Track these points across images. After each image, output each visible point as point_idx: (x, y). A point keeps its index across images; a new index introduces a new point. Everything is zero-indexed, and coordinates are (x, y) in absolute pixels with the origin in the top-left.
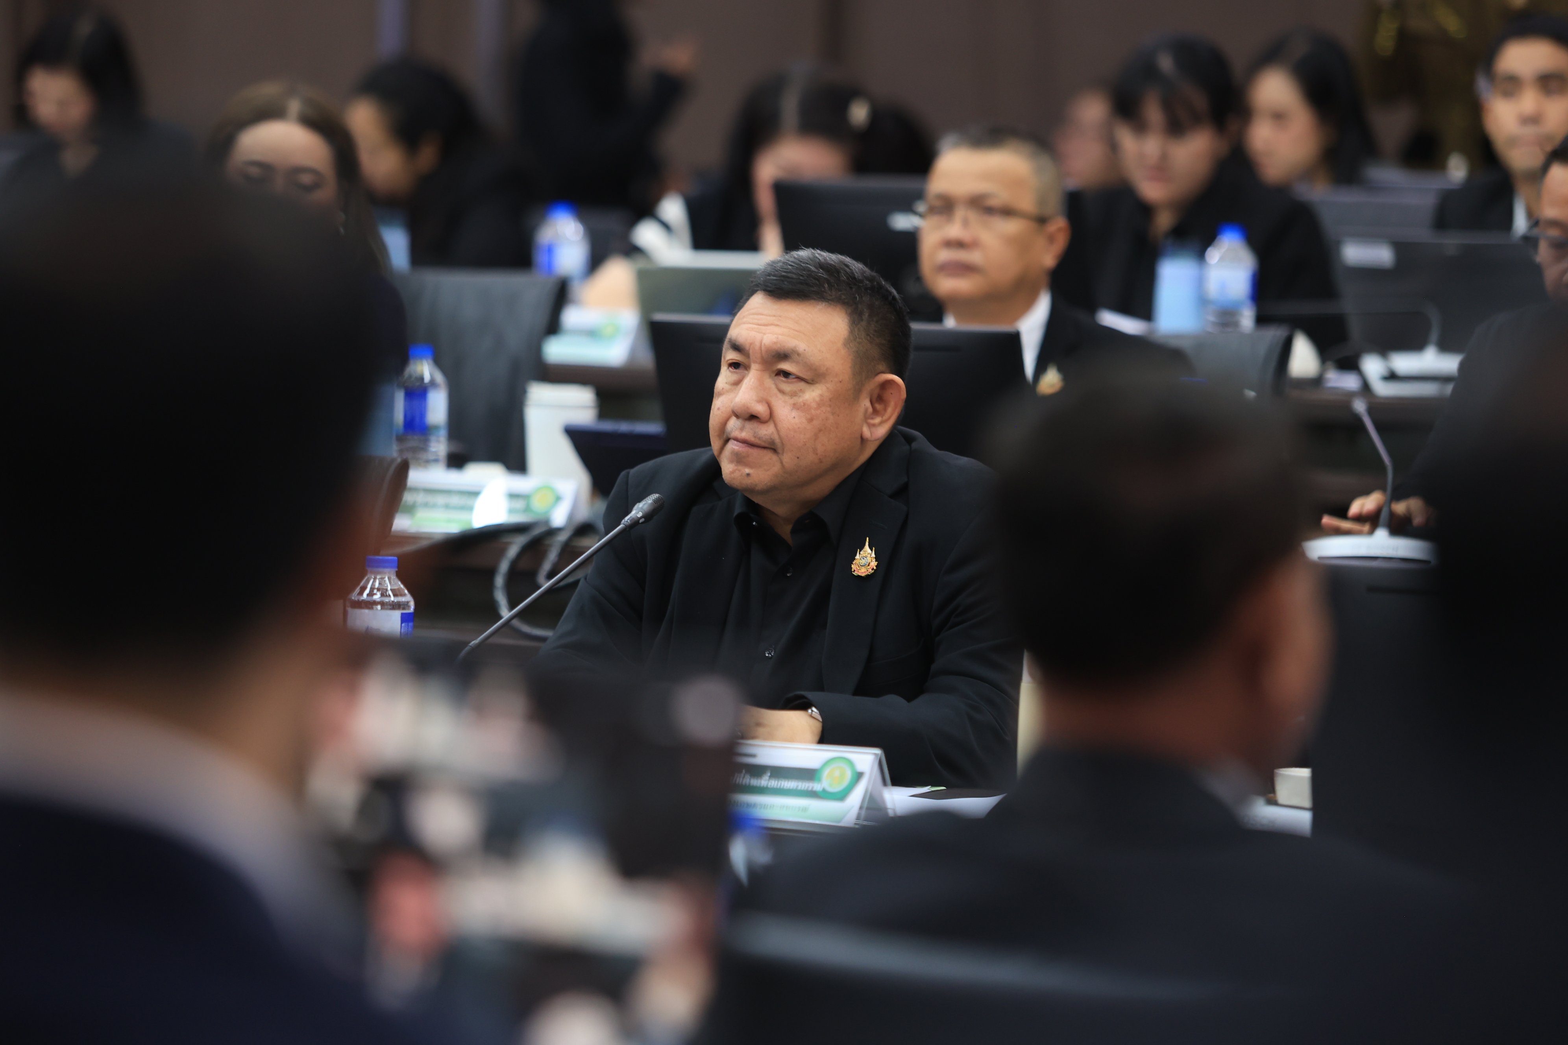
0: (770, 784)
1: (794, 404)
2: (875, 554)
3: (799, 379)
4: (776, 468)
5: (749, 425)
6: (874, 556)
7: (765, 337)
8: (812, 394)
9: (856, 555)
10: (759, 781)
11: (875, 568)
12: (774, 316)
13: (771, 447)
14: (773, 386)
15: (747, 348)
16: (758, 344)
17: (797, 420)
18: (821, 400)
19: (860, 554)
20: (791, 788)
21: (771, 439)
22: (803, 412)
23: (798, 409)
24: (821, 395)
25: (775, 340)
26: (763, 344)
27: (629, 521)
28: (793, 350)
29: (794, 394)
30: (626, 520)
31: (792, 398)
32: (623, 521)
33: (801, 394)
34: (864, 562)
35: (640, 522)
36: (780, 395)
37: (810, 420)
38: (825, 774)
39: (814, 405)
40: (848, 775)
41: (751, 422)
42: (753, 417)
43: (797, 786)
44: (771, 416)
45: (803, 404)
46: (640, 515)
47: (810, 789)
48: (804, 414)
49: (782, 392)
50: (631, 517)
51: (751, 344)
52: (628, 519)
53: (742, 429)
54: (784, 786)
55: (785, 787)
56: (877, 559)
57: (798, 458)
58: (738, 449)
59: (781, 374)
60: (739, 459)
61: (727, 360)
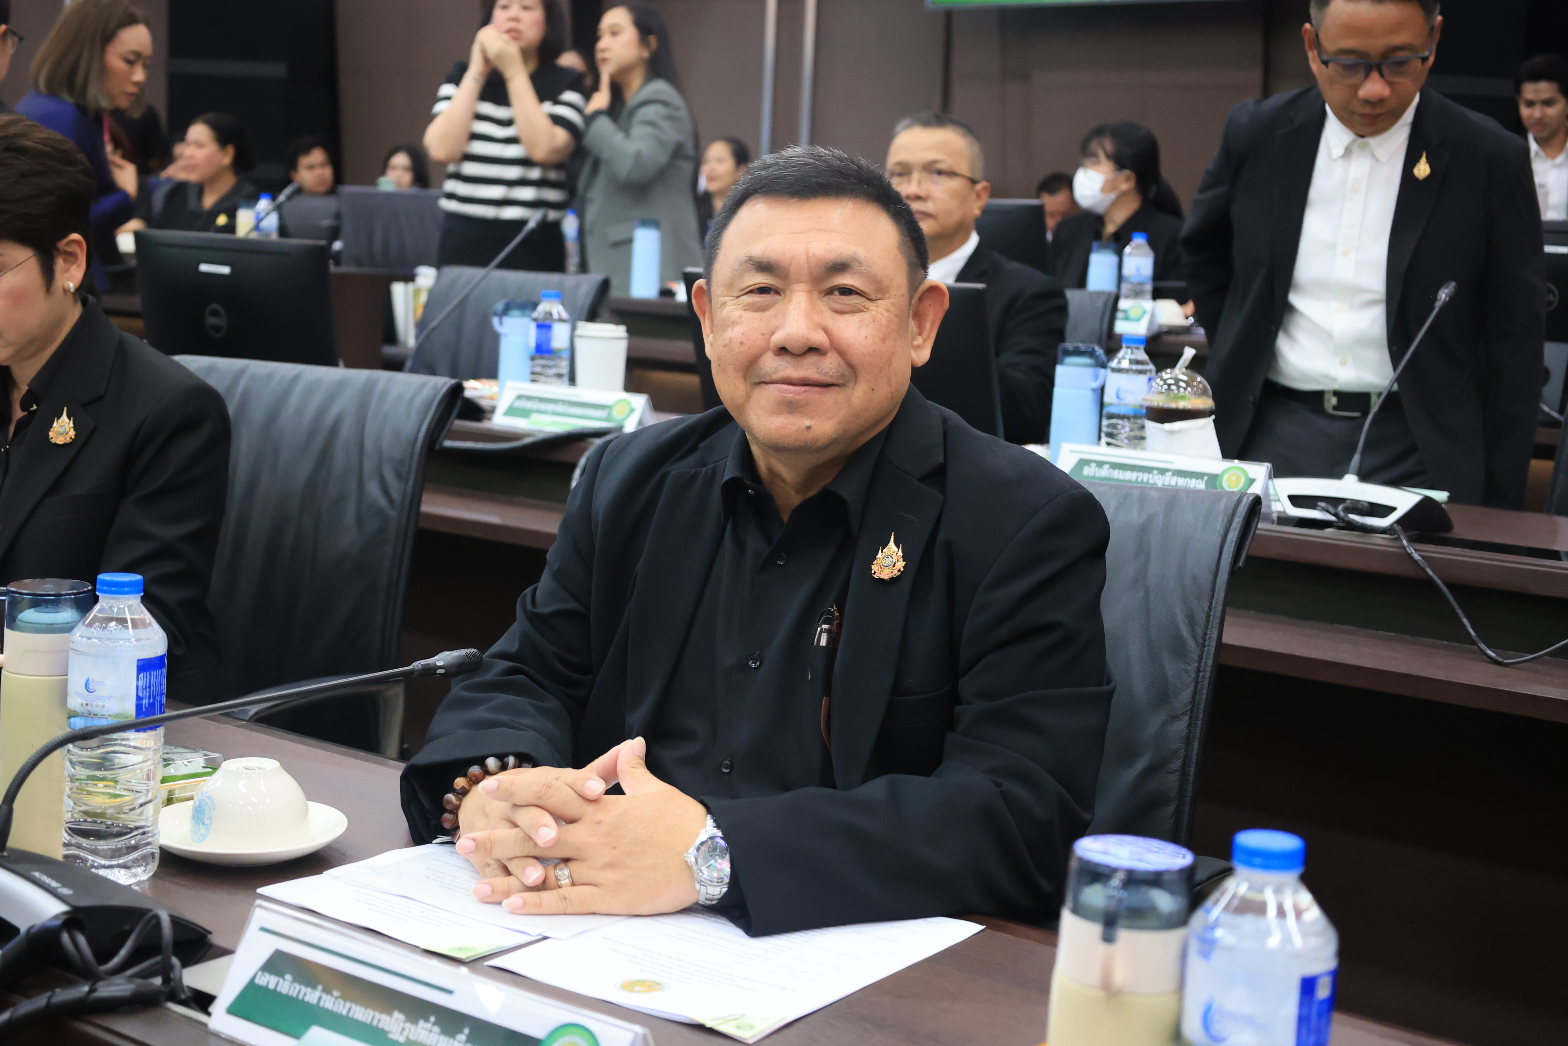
2: (903, 552)
3: (862, 295)
4: (842, 412)
6: (901, 554)
8: (878, 313)
9: (877, 554)
11: (902, 569)
15: (786, 264)
19: (882, 552)
25: (826, 249)
26: (809, 257)
28: (853, 258)
34: (888, 562)
41: (808, 358)
42: (813, 350)
44: (833, 344)
49: (841, 313)
51: (792, 258)
53: (795, 367)
56: (904, 558)
57: (873, 390)
58: (791, 392)
59: (836, 293)
60: (791, 407)
61: (744, 286)
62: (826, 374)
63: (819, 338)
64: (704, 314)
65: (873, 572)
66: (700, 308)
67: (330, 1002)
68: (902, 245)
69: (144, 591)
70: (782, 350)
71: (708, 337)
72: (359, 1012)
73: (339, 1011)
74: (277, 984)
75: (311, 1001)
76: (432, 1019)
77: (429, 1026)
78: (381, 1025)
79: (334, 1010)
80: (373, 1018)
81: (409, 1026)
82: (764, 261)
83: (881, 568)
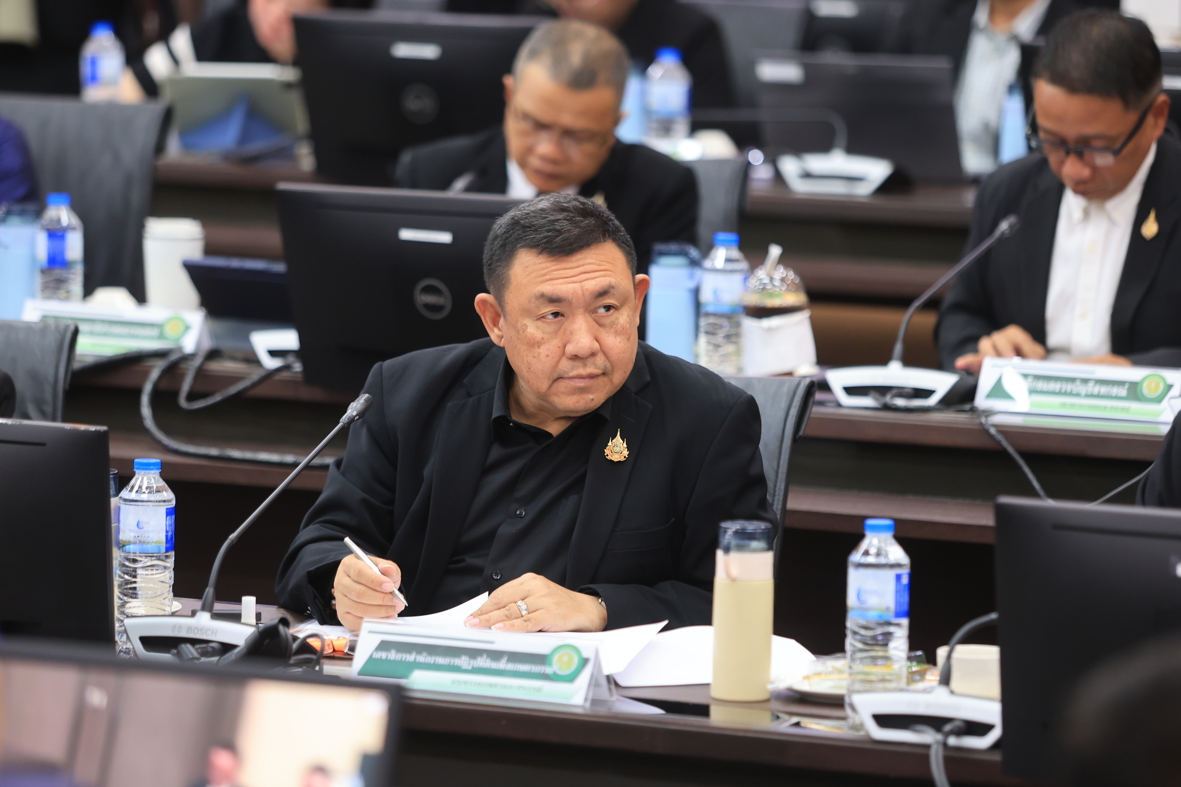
0: (507, 667)
1: (616, 332)
2: (626, 444)
3: (616, 308)
4: (609, 387)
6: (626, 446)
9: (608, 442)
10: (498, 664)
11: (627, 456)
13: (605, 374)
14: (596, 323)
15: (570, 299)
16: (578, 292)
17: (622, 344)
18: (630, 320)
19: (612, 441)
20: (526, 671)
21: (605, 366)
23: (620, 335)
26: (583, 289)
27: (346, 419)
28: (610, 286)
30: (344, 419)
31: (612, 328)
32: (342, 419)
33: (617, 322)
34: (617, 450)
35: (355, 419)
36: (603, 330)
37: (629, 339)
38: (555, 658)
40: (576, 660)
42: (591, 355)
43: (531, 669)
44: (602, 348)
45: (621, 329)
46: (355, 413)
47: (542, 672)
48: (624, 336)
50: (347, 415)
51: (573, 294)
52: (345, 418)
53: (584, 366)
54: (519, 668)
55: (520, 670)
56: (628, 448)
58: (579, 382)
60: (582, 391)
61: (540, 313)
62: (598, 369)
63: (596, 346)
65: (606, 454)
67: (422, 658)
69: (161, 469)
70: (573, 357)
72: (441, 660)
73: (429, 662)
74: (387, 656)
75: (410, 661)
76: (485, 656)
77: (484, 660)
78: (456, 664)
79: (426, 662)
80: (450, 662)
81: (472, 662)
82: (554, 297)
83: (612, 452)
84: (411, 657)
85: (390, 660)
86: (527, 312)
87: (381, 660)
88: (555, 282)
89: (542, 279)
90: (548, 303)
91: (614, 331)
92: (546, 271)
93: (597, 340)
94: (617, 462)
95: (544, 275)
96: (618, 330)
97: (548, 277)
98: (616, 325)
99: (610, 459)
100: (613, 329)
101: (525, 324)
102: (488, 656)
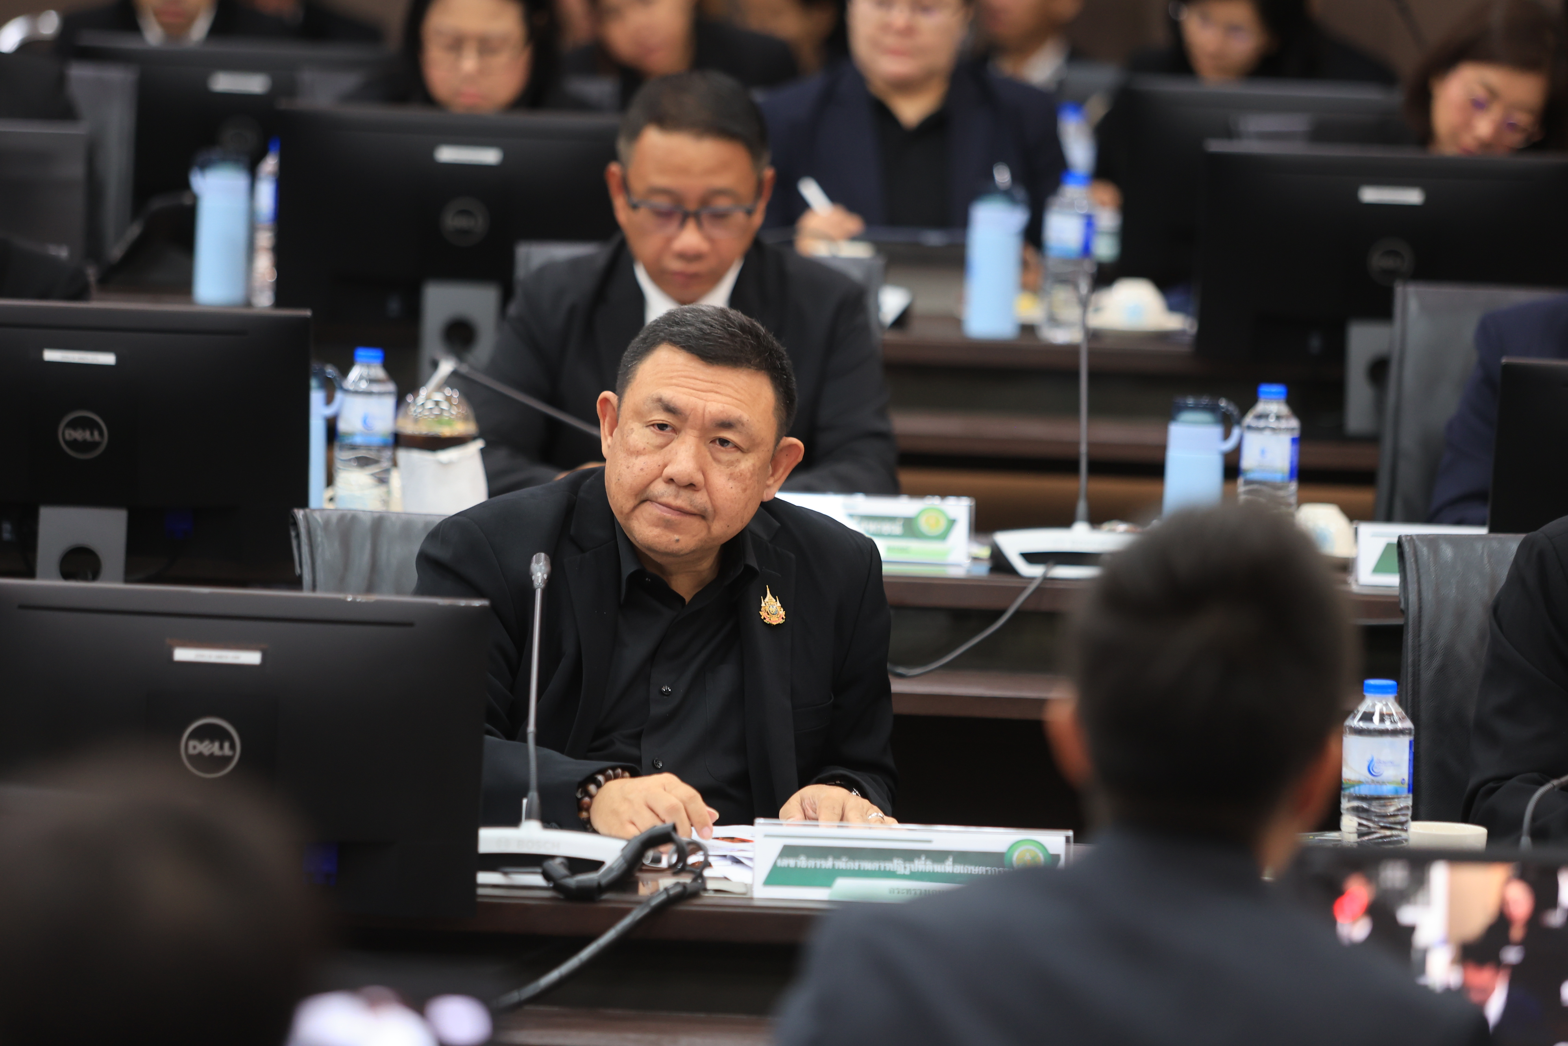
0: (955, 869)
1: (731, 474)
3: (737, 447)
4: (703, 534)
5: (685, 494)
7: (709, 404)
8: (747, 464)
9: (761, 603)
11: (784, 618)
12: (712, 382)
13: (702, 516)
14: (708, 454)
15: (688, 413)
16: (700, 411)
17: (734, 491)
18: (754, 470)
21: (705, 507)
22: (739, 483)
23: (735, 479)
24: (754, 465)
25: (721, 409)
26: (707, 411)
28: (738, 420)
29: (731, 464)
31: (728, 468)
33: (736, 464)
34: (772, 611)
36: (714, 464)
37: (745, 490)
38: (1015, 856)
39: (749, 475)
40: (1041, 858)
41: (686, 491)
42: (691, 486)
44: (707, 484)
45: (739, 474)
48: (740, 484)
49: (717, 460)
51: (692, 410)
53: (676, 496)
57: (728, 526)
58: (669, 515)
59: (717, 442)
60: (668, 525)
61: (650, 419)
62: (695, 507)
63: (699, 478)
64: (604, 416)
65: (762, 618)
66: (602, 410)
67: (842, 864)
68: (777, 409)
70: (670, 481)
71: (606, 439)
72: (868, 865)
73: (852, 868)
74: (796, 863)
75: (827, 867)
76: (923, 858)
77: (923, 862)
78: (888, 869)
79: (848, 868)
80: (880, 866)
81: (908, 865)
82: (672, 405)
83: (768, 614)
84: (828, 863)
85: (800, 868)
86: (638, 415)
87: (788, 868)
88: (679, 389)
89: (667, 381)
90: (662, 410)
91: (729, 473)
92: (675, 374)
93: (704, 474)
94: (776, 625)
95: (671, 378)
96: (734, 473)
97: (674, 381)
98: (734, 467)
99: (768, 623)
100: (728, 470)
101: (632, 429)
102: (927, 858)
